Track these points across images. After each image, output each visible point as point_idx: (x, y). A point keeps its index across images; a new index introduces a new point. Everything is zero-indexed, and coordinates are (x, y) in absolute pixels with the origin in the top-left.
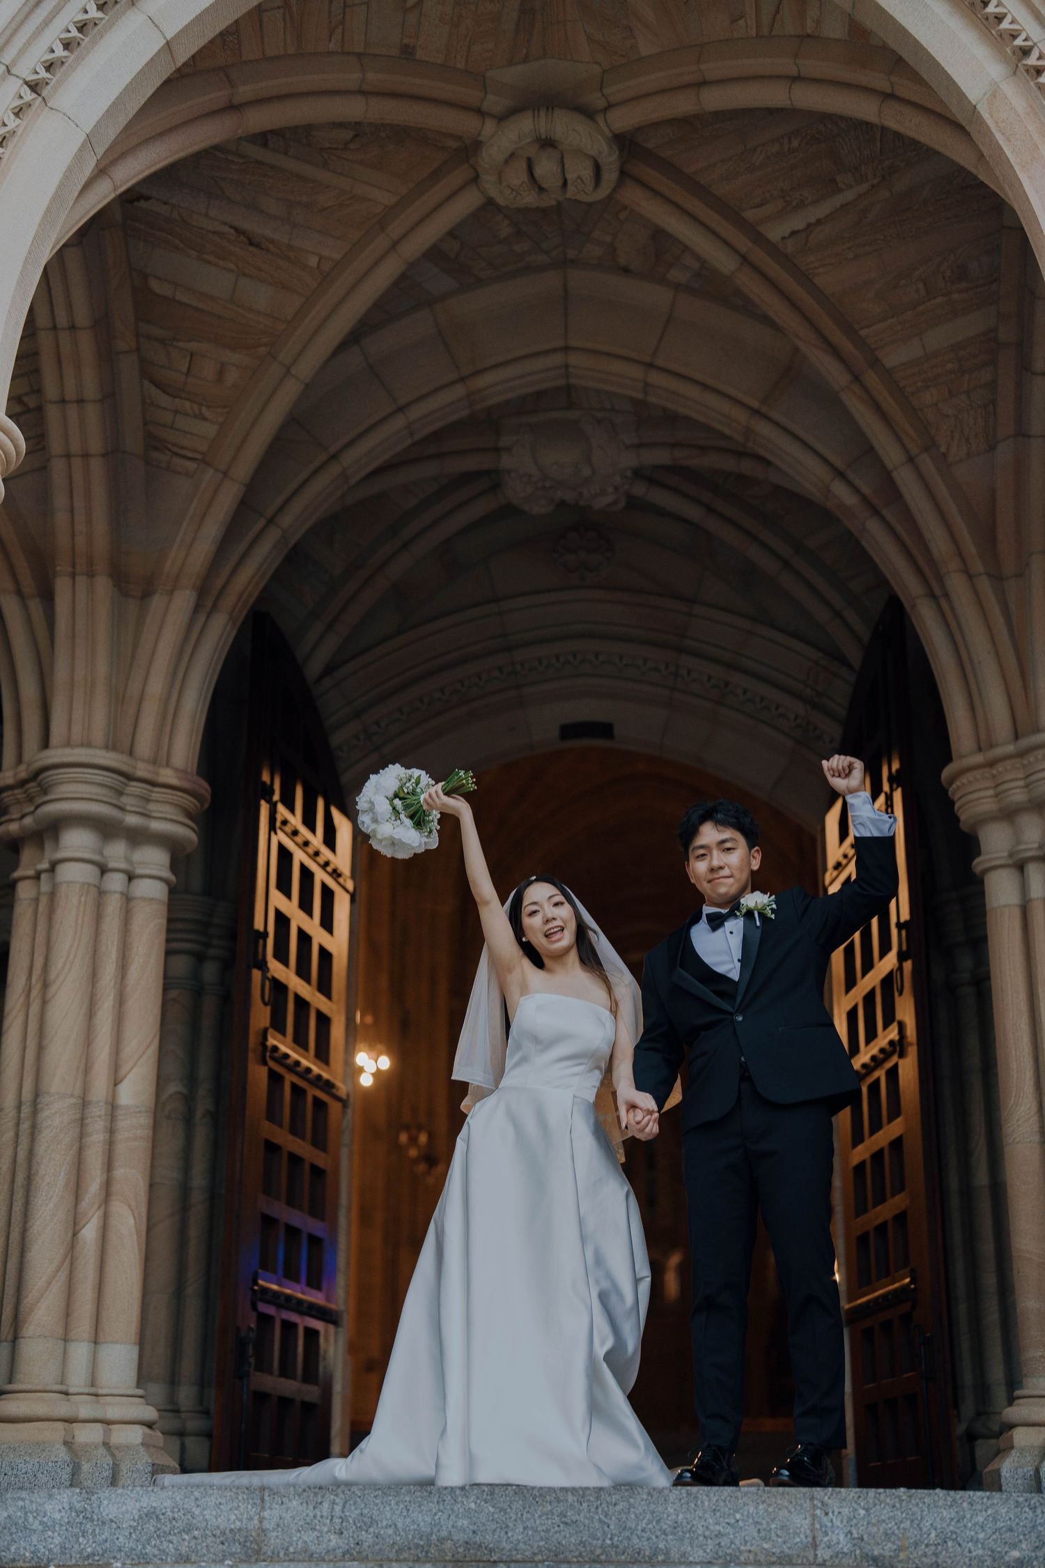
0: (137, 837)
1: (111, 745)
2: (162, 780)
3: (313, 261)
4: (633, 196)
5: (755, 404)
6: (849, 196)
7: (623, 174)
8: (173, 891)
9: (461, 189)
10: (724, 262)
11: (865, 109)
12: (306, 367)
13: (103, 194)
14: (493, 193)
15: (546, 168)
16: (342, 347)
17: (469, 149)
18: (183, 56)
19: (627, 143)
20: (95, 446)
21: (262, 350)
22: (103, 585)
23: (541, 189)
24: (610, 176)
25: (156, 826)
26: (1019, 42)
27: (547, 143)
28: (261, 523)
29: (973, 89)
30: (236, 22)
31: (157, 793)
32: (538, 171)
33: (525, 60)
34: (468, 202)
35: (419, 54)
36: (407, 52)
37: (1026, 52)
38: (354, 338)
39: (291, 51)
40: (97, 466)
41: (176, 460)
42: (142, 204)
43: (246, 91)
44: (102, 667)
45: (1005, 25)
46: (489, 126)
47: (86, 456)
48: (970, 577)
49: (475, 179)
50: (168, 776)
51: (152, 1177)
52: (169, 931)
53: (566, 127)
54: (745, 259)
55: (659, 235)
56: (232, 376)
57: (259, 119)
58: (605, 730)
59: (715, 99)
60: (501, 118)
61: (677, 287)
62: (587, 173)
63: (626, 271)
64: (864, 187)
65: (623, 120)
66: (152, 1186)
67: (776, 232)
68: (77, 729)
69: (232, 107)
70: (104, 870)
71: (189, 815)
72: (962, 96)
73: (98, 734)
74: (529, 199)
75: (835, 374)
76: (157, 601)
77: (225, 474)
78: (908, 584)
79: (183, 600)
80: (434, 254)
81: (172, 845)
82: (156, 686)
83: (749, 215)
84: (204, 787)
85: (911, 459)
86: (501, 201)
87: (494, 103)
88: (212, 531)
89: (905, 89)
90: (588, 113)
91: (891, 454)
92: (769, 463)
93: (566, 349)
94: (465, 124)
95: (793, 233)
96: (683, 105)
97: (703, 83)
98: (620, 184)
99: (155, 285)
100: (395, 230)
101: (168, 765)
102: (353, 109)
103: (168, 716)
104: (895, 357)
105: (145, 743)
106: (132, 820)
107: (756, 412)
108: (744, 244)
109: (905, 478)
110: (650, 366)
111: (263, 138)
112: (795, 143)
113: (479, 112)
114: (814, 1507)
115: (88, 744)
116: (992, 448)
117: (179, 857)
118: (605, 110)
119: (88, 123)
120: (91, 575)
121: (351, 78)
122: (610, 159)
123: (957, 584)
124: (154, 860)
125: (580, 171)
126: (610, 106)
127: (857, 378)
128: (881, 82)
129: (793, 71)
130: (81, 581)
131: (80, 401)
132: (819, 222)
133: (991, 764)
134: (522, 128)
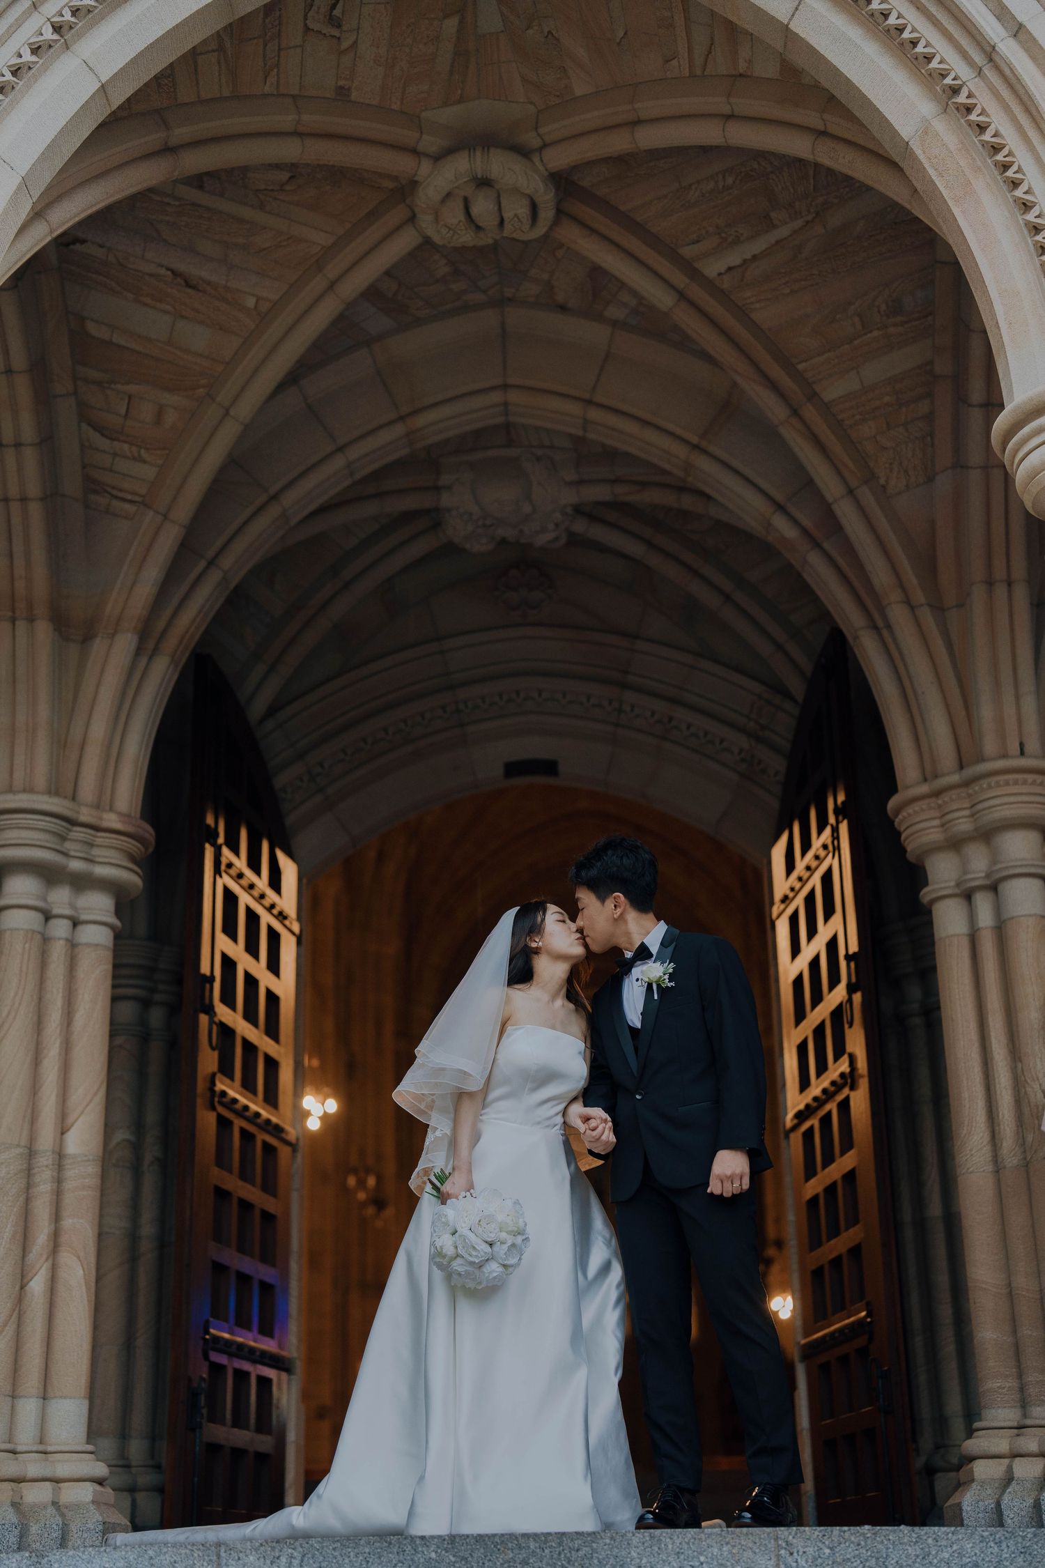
0: (81, 883)
1: (54, 790)
2: (105, 824)
3: (251, 302)
4: (570, 234)
5: (694, 439)
6: (783, 232)
7: (560, 212)
8: (118, 936)
9: (398, 228)
10: (662, 298)
11: (798, 146)
12: (246, 408)
13: (40, 236)
14: (430, 231)
15: (483, 207)
16: (281, 387)
17: (405, 190)
18: (118, 99)
19: (563, 182)
20: (34, 489)
21: (201, 391)
22: (43, 629)
23: (478, 228)
24: (547, 214)
25: (101, 871)
26: (948, 81)
27: (484, 183)
28: (202, 564)
29: (906, 128)
30: (171, 65)
31: (101, 838)
32: (476, 210)
33: (461, 100)
34: (405, 242)
35: (354, 95)
36: (342, 93)
37: (955, 91)
38: (292, 379)
39: (226, 93)
40: (35, 509)
41: (115, 503)
42: (78, 247)
43: (181, 133)
44: (44, 712)
45: (934, 64)
46: (426, 166)
47: (24, 500)
48: (912, 608)
49: (412, 219)
50: (111, 820)
51: (100, 1226)
52: (114, 977)
53: (503, 167)
54: (682, 295)
55: (596, 272)
56: (170, 418)
57: (196, 161)
58: (549, 767)
59: (650, 138)
60: (437, 158)
61: (615, 324)
62: (523, 211)
63: (563, 308)
64: (799, 223)
65: (559, 158)
66: (101, 1236)
67: (712, 268)
68: (19, 775)
69: (168, 150)
70: (48, 916)
71: (132, 859)
72: (895, 133)
73: (41, 780)
74: (467, 238)
75: (774, 409)
76: (98, 645)
77: (165, 517)
78: (850, 617)
79: (125, 643)
80: (372, 293)
81: (116, 890)
82: (99, 729)
83: (687, 251)
84: (148, 832)
85: (851, 492)
86: (437, 239)
87: (430, 143)
88: (152, 573)
89: (837, 126)
90: (523, 152)
91: (830, 486)
92: (709, 497)
93: (506, 387)
94: (402, 164)
95: (730, 269)
96: (618, 143)
97: (638, 122)
98: (556, 222)
99: (92, 328)
100: (332, 271)
101: (111, 809)
102: (289, 151)
103: (110, 761)
104: (833, 391)
105: (88, 788)
106: (76, 865)
107: (696, 447)
108: (680, 280)
109: (846, 512)
110: (589, 402)
111: (199, 181)
112: (730, 180)
113: (414, 152)
114: (779, 1547)
115: (31, 790)
116: (931, 479)
117: (124, 903)
118: (541, 149)
119: (24, 167)
120: (31, 619)
121: (287, 120)
122: (547, 198)
123: (898, 615)
124: (99, 905)
125: (516, 209)
126: (545, 145)
127: (795, 412)
128: (813, 119)
129: (726, 110)
130: (21, 626)
131: (18, 445)
132: (754, 258)
133: (937, 794)
134: (458, 168)
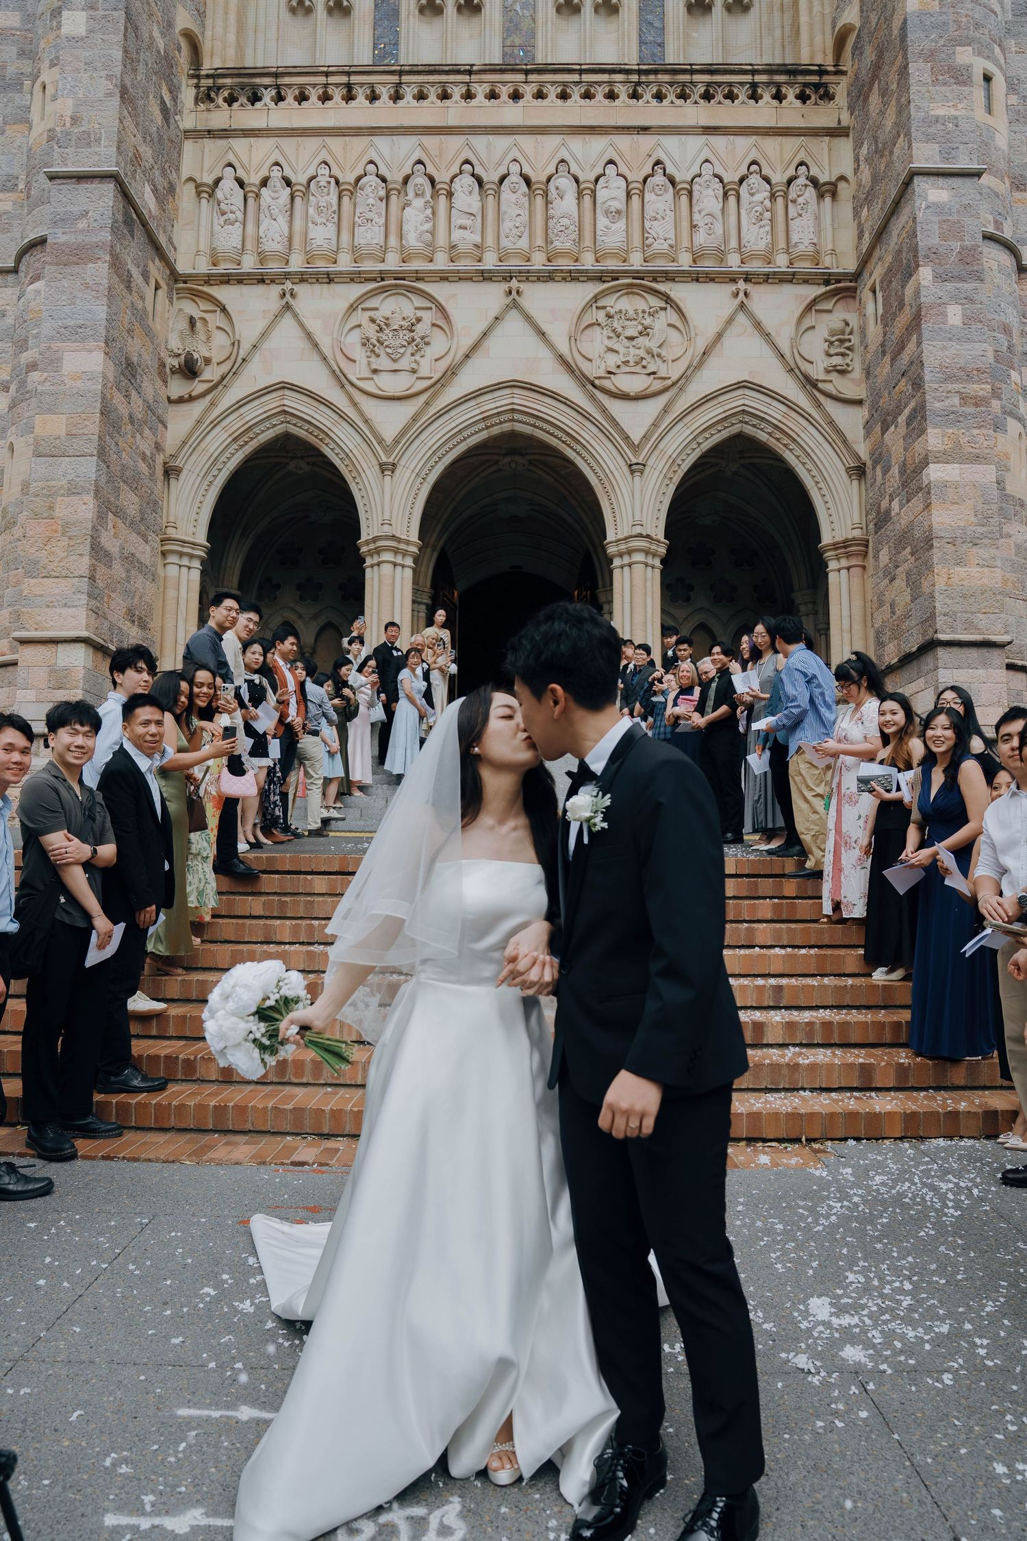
0: (420, 603)
15: (513, 465)
19: (530, 462)
25: (424, 601)
50: (426, 590)
53: (518, 459)
60: (504, 455)
65: (530, 457)
78: (591, 549)
81: (427, 605)
87: (502, 452)
88: (435, 535)
90: (522, 455)
97: (546, 455)
105: (421, 583)
113: (499, 454)
118: (526, 455)
124: (422, 608)
134: (508, 459)
